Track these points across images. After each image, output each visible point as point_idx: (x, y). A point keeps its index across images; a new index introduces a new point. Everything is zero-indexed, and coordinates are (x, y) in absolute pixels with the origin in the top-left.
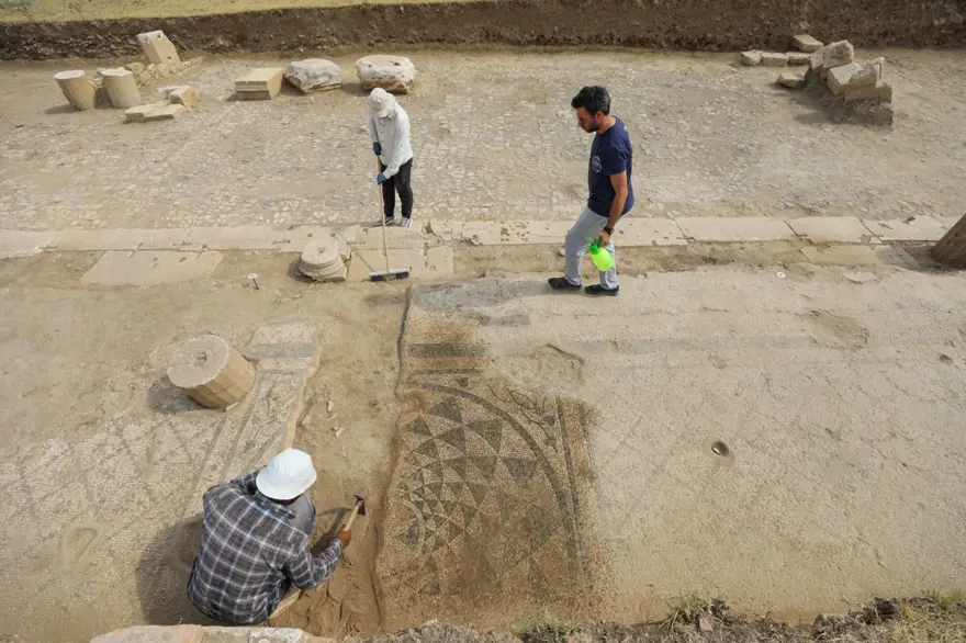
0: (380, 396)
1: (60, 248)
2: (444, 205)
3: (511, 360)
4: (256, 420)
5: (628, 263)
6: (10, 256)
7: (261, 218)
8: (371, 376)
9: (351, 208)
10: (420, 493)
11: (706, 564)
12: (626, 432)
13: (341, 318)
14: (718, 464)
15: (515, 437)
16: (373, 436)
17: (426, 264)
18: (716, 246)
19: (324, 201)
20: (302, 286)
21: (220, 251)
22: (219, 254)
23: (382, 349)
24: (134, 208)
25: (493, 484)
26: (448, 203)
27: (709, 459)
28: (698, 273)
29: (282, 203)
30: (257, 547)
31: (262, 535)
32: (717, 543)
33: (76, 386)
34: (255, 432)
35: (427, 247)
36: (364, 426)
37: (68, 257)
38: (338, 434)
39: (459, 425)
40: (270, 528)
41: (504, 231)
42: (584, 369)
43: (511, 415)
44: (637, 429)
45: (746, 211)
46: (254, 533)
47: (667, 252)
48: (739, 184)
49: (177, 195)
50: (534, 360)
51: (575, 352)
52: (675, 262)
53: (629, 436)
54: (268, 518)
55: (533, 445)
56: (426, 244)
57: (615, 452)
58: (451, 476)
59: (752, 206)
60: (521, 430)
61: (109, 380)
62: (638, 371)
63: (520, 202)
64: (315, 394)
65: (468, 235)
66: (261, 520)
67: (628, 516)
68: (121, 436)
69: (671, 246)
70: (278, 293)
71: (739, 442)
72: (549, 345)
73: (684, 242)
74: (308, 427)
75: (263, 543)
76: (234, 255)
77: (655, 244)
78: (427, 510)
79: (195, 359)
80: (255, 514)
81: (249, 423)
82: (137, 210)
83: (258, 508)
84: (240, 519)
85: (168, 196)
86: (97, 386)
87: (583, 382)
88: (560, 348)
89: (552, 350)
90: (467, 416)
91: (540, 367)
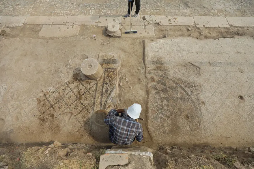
0: (141, 77)
1: (28, 23)
2: (144, 8)
3: (178, 67)
4: (107, 84)
5: (210, 34)
6: (14, 26)
7: (85, 12)
8: (137, 70)
9: (114, 9)
10: (157, 106)
11: (236, 129)
12: (214, 91)
13: (124, 51)
14: (240, 102)
15: (182, 91)
16: (141, 89)
17: (146, 32)
18: (239, 28)
19: (104, 6)
20: (108, 39)
21: (79, 25)
22: (79, 27)
23: (138, 62)
24: (43, 8)
25: (177, 105)
26: (145, 7)
27: (238, 100)
28: (235, 39)
29: (91, 6)
30: (133, 131)
31: (133, 128)
32: (239, 124)
33: (50, 71)
34: (107, 87)
35: (145, 25)
36: (138, 86)
37: (32, 26)
38: (131, 88)
39: (166, 87)
40: (135, 126)
41: (170, 20)
42: (201, 71)
43: (181, 85)
44: (217, 91)
45: (246, 13)
46: (131, 128)
47: (223, 30)
48: (244, 2)
49: (56, 2)
50: (184, 67)
51: (198, 65)
52: (225, 34)
53: (215, 92)
54: (133, 123)
55: (187, 94)
56: (144, 24)
57: (211, 97)
58: (165, 102)
59: (248, 11)
60: (184, 89)
61: (60, 70)
62: (217, 73)
63: (169, 8)
64: (122, 76)
65: (158, 21)
66: (132, 124)
67: (215, 115)
68: (69, 87)
69: (224, 28)
70: (102, 41)
71: (246, 96)
72: (189, 63)
73: (228, 26)
74: (122, 86)
75: (134, 130)
76: (83, 27)
77: (219, 26)
78: (160, 111)
79: (88, 66)
80: (129, 123)
81: (105, 84)
82: (44, 8)
83: (130, 121)
84: (126, 125)
85: (53, 3)
86: (57, 71)
87: (200, 75)
88: (193, 64)
89: (190, 64)
90: (167, 84)
91: (187, 69)
